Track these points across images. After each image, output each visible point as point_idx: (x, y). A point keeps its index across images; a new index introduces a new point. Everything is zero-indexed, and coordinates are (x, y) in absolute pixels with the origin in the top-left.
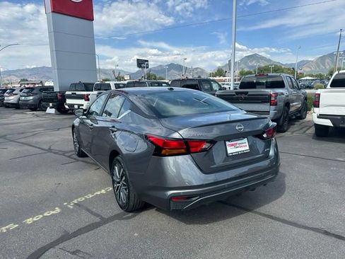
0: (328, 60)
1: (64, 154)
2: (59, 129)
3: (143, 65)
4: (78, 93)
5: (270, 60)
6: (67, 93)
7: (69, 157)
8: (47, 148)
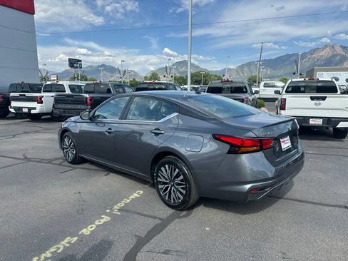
0: (246, 69)
1: (50, 161)
2: (14, 136)
3: (75, 65)
4: (27, 94)
5: (198, 67)
6: (12, 94)
7: (60, 164)
8: (22, 157)
